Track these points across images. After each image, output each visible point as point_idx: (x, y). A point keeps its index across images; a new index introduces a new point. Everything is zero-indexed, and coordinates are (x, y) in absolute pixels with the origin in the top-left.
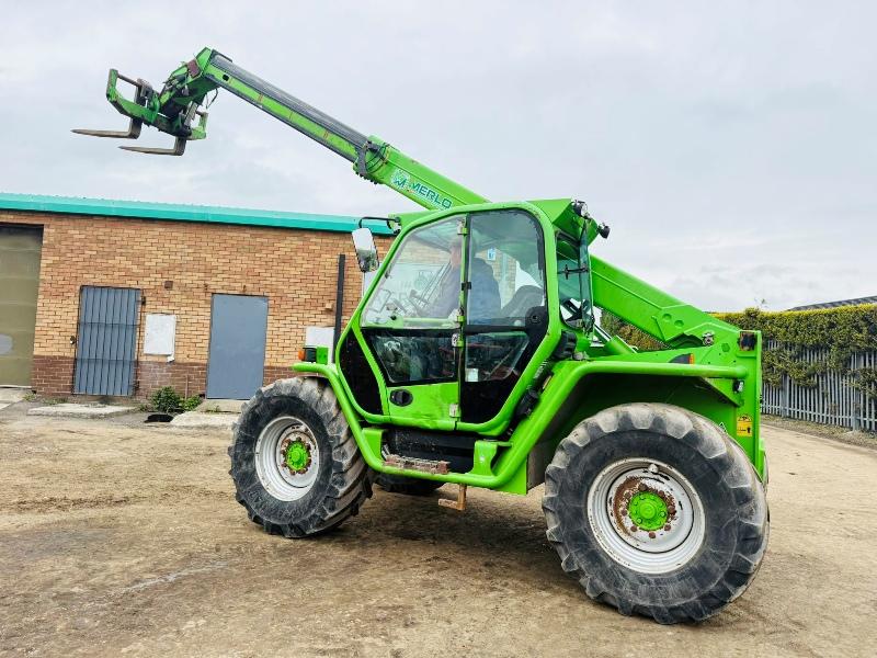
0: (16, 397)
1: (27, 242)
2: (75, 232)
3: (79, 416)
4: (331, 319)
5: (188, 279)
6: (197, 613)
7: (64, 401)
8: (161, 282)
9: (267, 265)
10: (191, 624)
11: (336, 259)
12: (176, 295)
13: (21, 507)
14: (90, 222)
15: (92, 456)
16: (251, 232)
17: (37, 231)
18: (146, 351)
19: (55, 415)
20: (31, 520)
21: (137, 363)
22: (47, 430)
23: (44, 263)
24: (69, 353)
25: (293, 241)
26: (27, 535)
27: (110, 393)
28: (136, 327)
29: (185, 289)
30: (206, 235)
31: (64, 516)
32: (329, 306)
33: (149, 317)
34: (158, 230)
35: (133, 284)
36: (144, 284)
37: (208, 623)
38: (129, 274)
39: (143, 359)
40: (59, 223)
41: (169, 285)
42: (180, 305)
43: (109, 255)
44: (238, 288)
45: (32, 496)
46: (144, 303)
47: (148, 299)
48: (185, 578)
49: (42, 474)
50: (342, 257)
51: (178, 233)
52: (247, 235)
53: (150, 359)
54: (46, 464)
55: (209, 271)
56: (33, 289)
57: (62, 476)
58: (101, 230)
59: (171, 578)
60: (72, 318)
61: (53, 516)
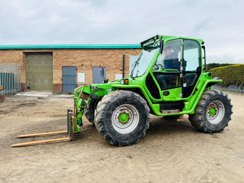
0: (50, 93)
1: (49, 56)
2: (60, 53)
3: (64, 97)
4: (122, 72)
5: (87, 63)
6: (91, 136)
7: (61, 94)
8: (80, 64)
9: (105, 59)
10: (89, 137)
11: (122, 56)
12: (84, 67)
13: (54, 116)
14: (63, 50)
15: (68, 106)
16: (101, 50)
17: (51, 53)
18: (78, 82)
19: (59, 97)
20: (57, 119)
21: (76, 84)
22: (57, 101)
23: (54, 61)
24: (61, 83)
25: (111, 52)
26: (56, 121)
27: (71, 92)
28: (75, 76)
29: (86, 66)
30: (90, 51)
31: (63, 118)
32: (121, 69)
33: (78, 73)
34: (79, 51)
35: (74, 65)
36: (77, 65)
37: (93, 137)
38: (73, 63)
39: (78, 83)
40: (56, 51)
41: (82, 65)
42: (85, 70)
43: (68, 58)
44: (99, 65)
45: (56, 114)
46: (77, 70)
47: (78, 69)
48: (88, 129)
49: (58, 110)
50: (124, 55)
51: (83, 52)
52: (100, 51)
53: (79, 83)
54: (59, 108)
55: (92, 61)
56: (52, 67)
57: (62, 110)
58: (65, 52)
59: (85, 129)
60: (61, 74)
61: (61, 118)
